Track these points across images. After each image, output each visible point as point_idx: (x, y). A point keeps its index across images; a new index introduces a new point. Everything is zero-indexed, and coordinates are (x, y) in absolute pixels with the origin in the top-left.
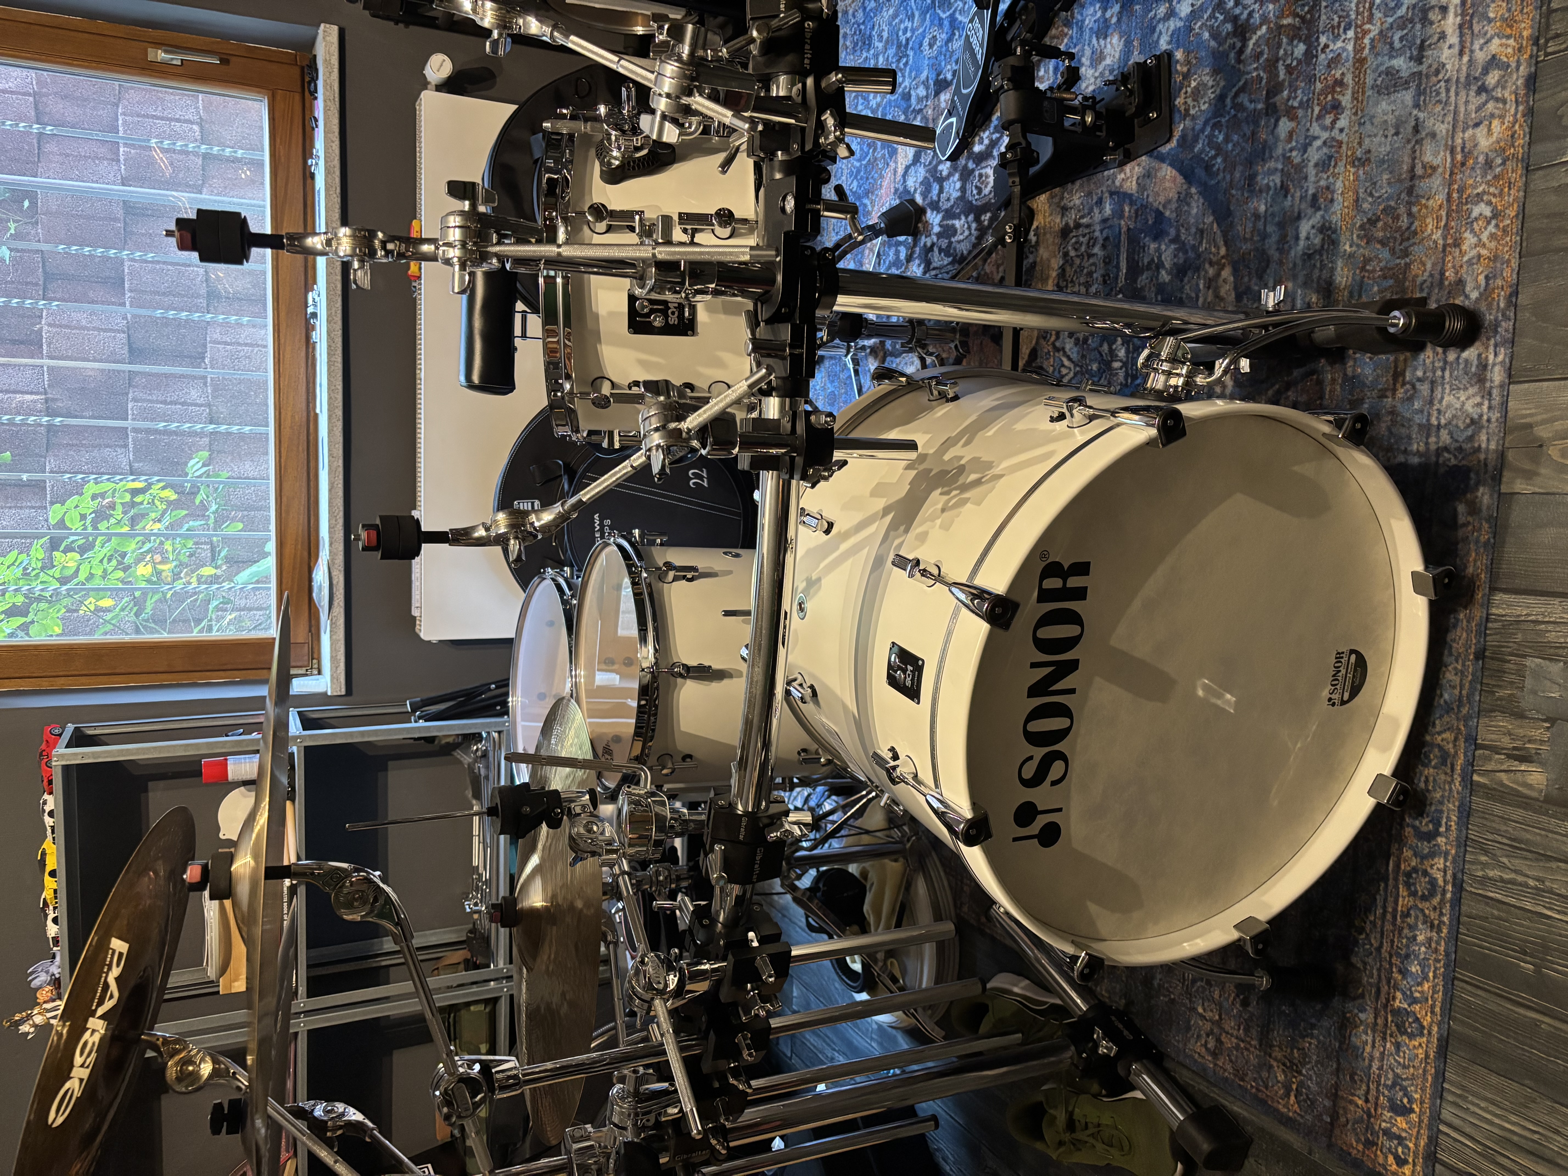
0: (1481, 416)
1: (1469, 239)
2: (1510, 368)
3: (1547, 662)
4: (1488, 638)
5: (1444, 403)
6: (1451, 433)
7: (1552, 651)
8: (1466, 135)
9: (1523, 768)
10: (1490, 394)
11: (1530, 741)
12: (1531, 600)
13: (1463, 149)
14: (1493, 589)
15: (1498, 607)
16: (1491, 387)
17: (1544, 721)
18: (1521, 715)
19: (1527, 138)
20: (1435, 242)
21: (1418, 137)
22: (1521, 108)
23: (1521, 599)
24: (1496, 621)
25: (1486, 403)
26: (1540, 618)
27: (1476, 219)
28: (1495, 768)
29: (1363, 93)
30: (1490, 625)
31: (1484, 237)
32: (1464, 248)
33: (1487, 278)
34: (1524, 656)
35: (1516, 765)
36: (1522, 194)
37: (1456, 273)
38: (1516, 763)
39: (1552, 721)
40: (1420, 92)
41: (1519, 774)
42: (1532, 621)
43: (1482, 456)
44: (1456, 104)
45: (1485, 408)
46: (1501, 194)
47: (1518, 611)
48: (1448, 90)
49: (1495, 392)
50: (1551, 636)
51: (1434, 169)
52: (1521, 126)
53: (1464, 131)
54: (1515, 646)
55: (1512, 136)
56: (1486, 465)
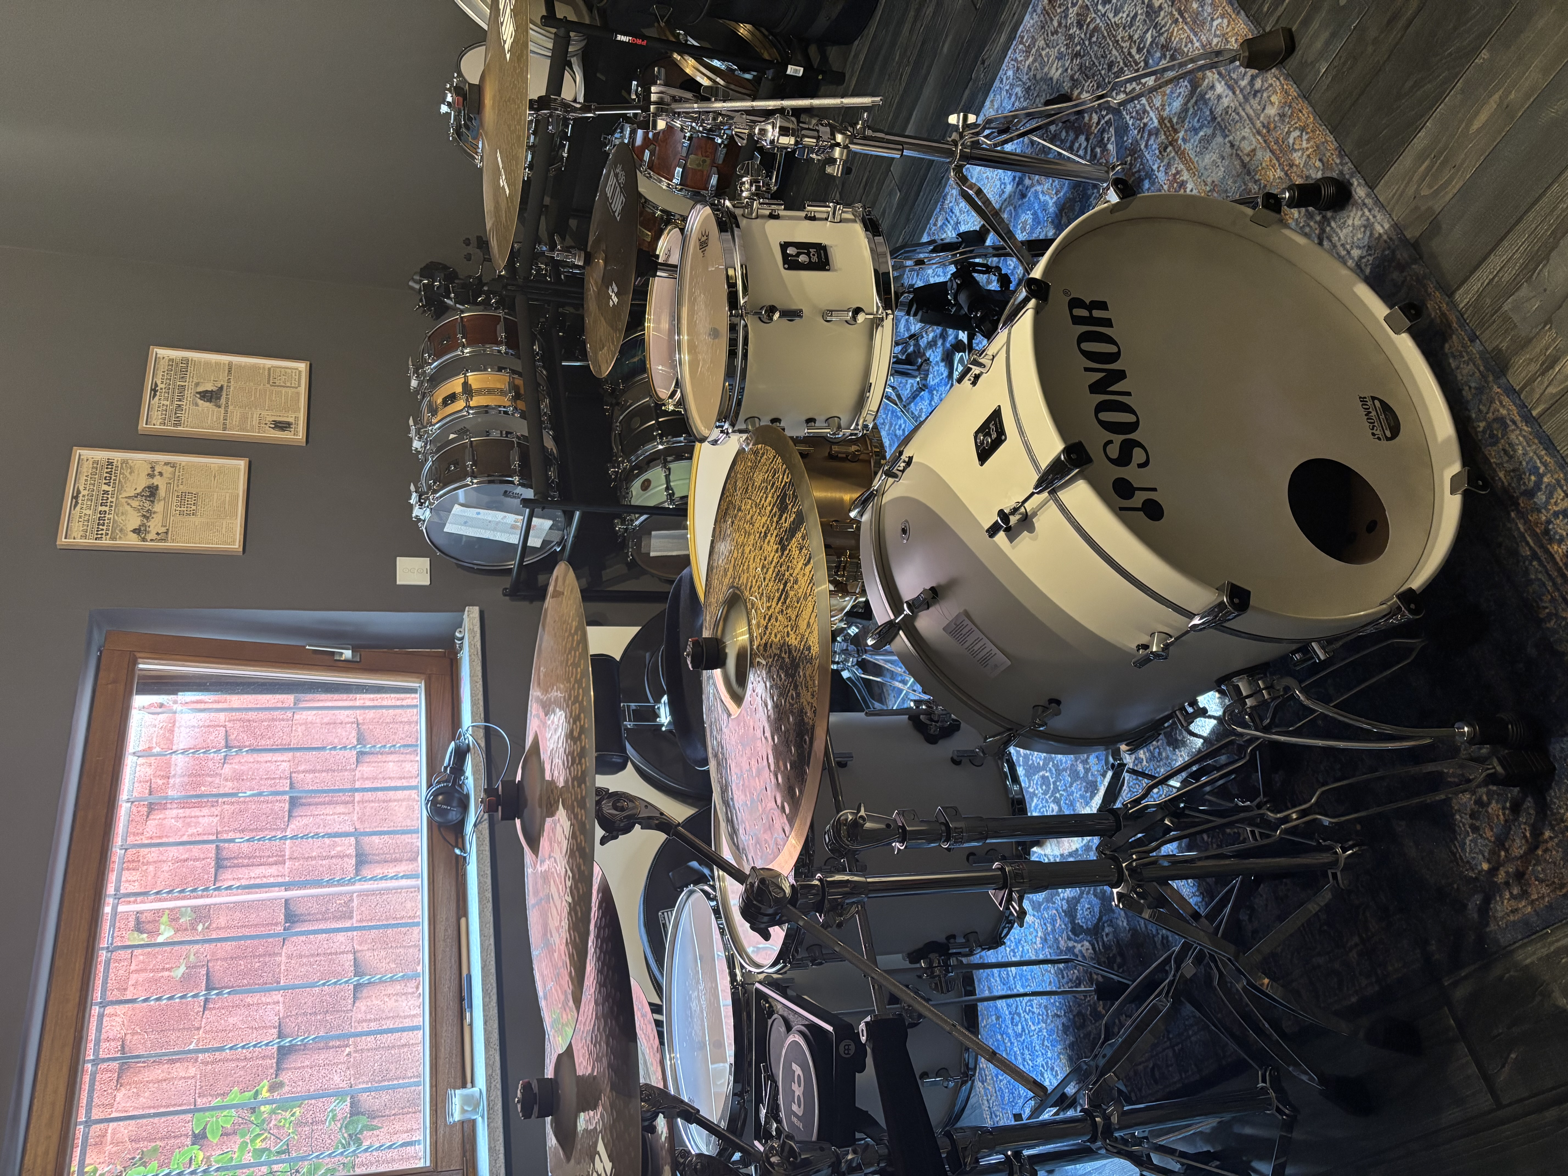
0: (1368, 219)
1: (1296, 156)
2: (1366, 183)
3: (1516, 294)
4: (1471, 325)
5: (1342, 237)
6: (1359, 247)
7: (1513, 285)
8: (1261, 119)
9: (1557, 370)
10: (1364, 204)
11: (1547, 350)
12: (1478, 274)
13: (1264, 127)
14: (1451, 295)
15: (1461, 301)
16: (1363, 201)
17: (1545, 326)
18: (1529, 341)
19: (1295, 86)
20: (1280, 178)
21: (1236, 147)
22: (1281, 78)
23: (1472, 280)
24: (1467, 310)
25: (1366, 211)
26: (1491, 277)
27: (1294, 144)
28: (1541, 391)
29: (1193, 163)
30: (1466, 316)
31: (1305, 145)
32: (1297, 162)
33: (1320, 160)
34: (1501, 307)
35: (1552, 374)
36: (1310, 109)
37: (1302, 177)
38: (1551, 372)
39: (1549, 321)
40: (1223, 130)
41: (1558, 376)
42: (1488, 284)
43: (1385, 237)
44: (1247, 114)
45: (1367, 213)
46: (1299, 119)
47: (1475, 288)
48: (1238, 114)
49: (1366, 201)
50: (1506, 278)
51: (1254, 150)
52: (1287, 85)
53: (1259, 119)
54: (1490, 309)
55: (1286, 93)
56: (1391, 239)
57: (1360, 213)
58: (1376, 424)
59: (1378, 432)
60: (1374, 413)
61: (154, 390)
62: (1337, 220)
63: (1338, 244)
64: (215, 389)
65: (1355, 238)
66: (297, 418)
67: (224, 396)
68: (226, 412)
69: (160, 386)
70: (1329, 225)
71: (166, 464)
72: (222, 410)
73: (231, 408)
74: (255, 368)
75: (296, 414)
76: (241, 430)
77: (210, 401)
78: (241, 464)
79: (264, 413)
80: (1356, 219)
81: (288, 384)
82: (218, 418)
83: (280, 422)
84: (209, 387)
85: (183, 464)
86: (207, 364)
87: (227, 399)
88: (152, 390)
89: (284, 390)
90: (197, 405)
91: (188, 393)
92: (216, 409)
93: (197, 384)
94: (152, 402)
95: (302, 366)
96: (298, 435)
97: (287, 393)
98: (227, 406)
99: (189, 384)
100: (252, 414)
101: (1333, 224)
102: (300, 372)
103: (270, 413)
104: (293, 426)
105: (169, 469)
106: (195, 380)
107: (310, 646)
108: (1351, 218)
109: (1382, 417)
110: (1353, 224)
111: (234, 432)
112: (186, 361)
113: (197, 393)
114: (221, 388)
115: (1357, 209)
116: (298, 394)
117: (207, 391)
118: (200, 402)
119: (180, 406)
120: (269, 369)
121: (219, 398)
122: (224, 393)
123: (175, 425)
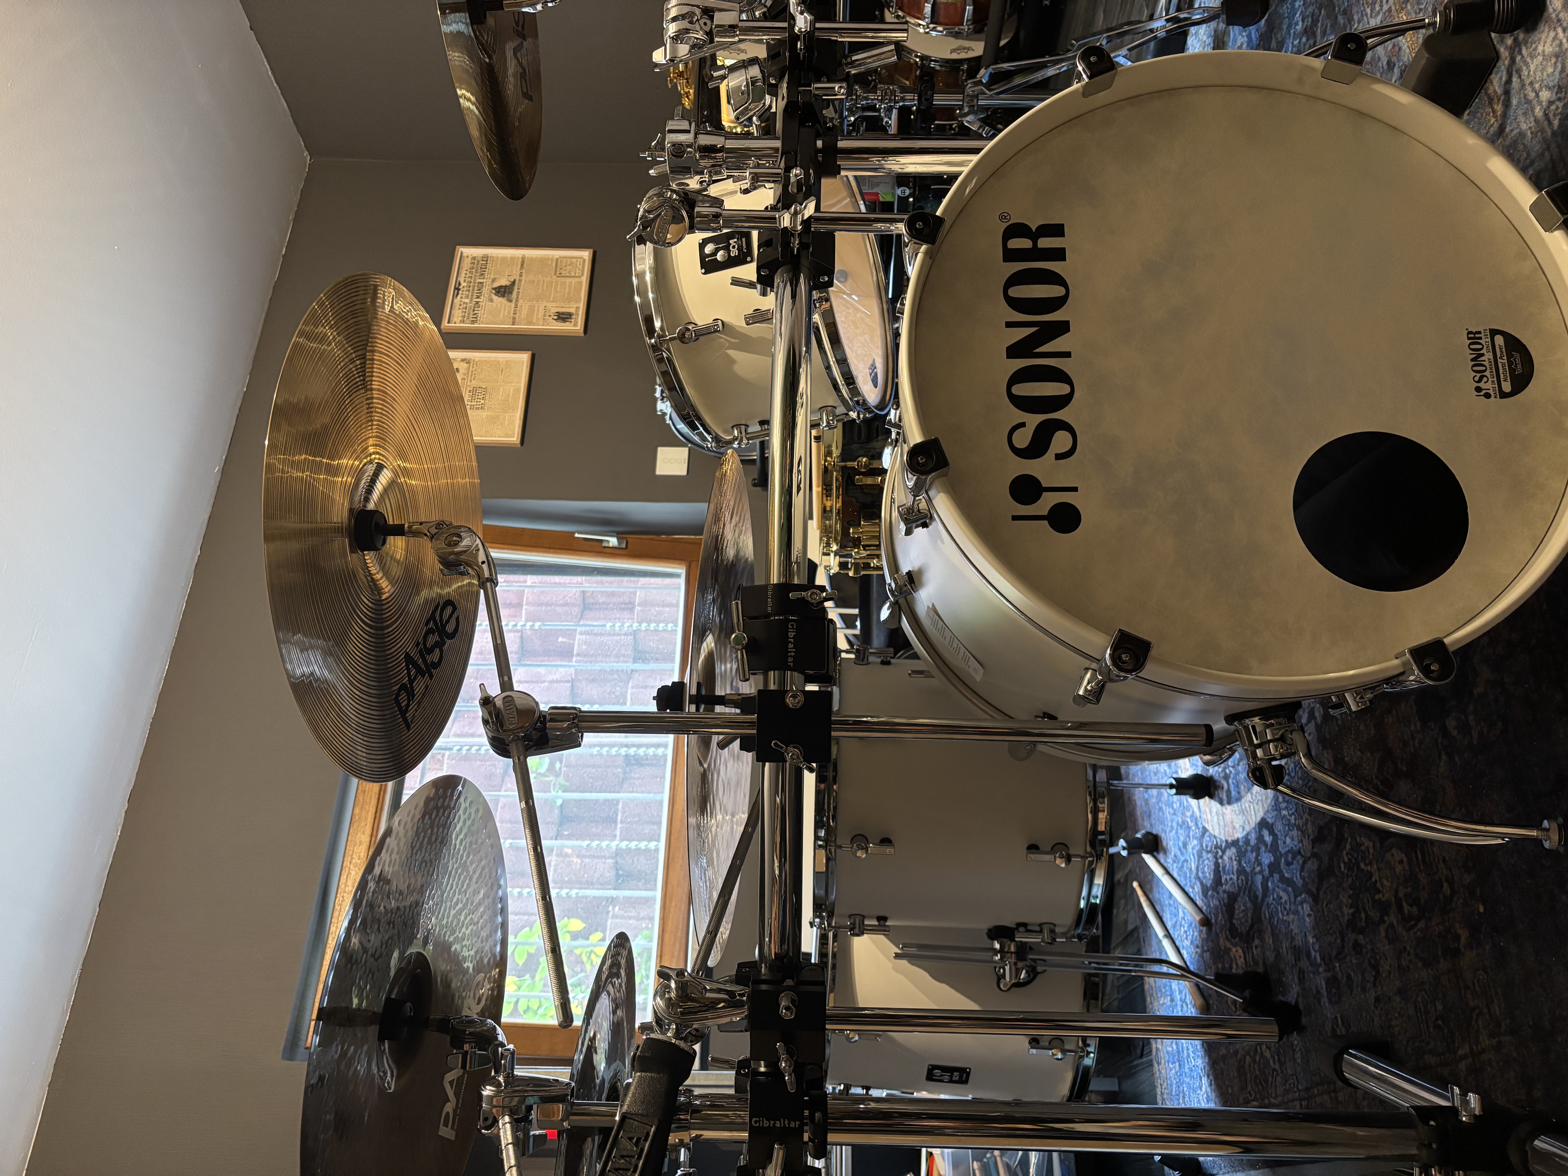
5: (1532, 71)
57: (1552, 34)
58: (1487, 373)
59: (1488, 386)
60: (1488, 356)
61: (457, 289)
62: (1529, 45)
63: (1527, 82)
64: (508, 283)
65: (1545, 73)
66: (578, 308)
67: (516, 290)
68: (516, 306)
69: (463, 284)
70: (1520, 52)
71: (463, 360)
72: (513, 305)
73: (521, 301)
74: (543, 260)
75: (577, 305)
76: (529, 323)
77: (503, 296)
78: (523, 358)
79: (549, 305)
80: (1548, 44)
81: (573, 274)
82: (509, 313)
83: (563, 314)
84: (504, 282)
85: (477, 359)
86: (504, 259)
87: (518, 293)
88: (455, 288)
89: (568, 280)
90: (492, 301)
91: (486, 290)
92: (508, 304)
93: (494, 280)
94: (455, 301)
95: (586, 255)
96: (576, 326)
97: (571, 283)
98: (517, 301)
99: (487, 281)
100: (539, 307)
101: (1524, 51)
102: (584, 260)
103: (554, 304)
104: (573, 317)
105: (465, 365)
106: (492, 276)
107: (579, 533)
108: (1542, 43)
109: (1503, 361)
110: (1543, 52)
111: (522, 326)
112: (486, 258)
113: (494, 289)
114: (514, 283)
115: (1550, 27)
116: (581, 283)
117: (501, 287)
118: (495, 297)
119: (477, 303)
120: (557, 259)
121: (511, 293)
122: (516, 287)
123: (473, 322)
